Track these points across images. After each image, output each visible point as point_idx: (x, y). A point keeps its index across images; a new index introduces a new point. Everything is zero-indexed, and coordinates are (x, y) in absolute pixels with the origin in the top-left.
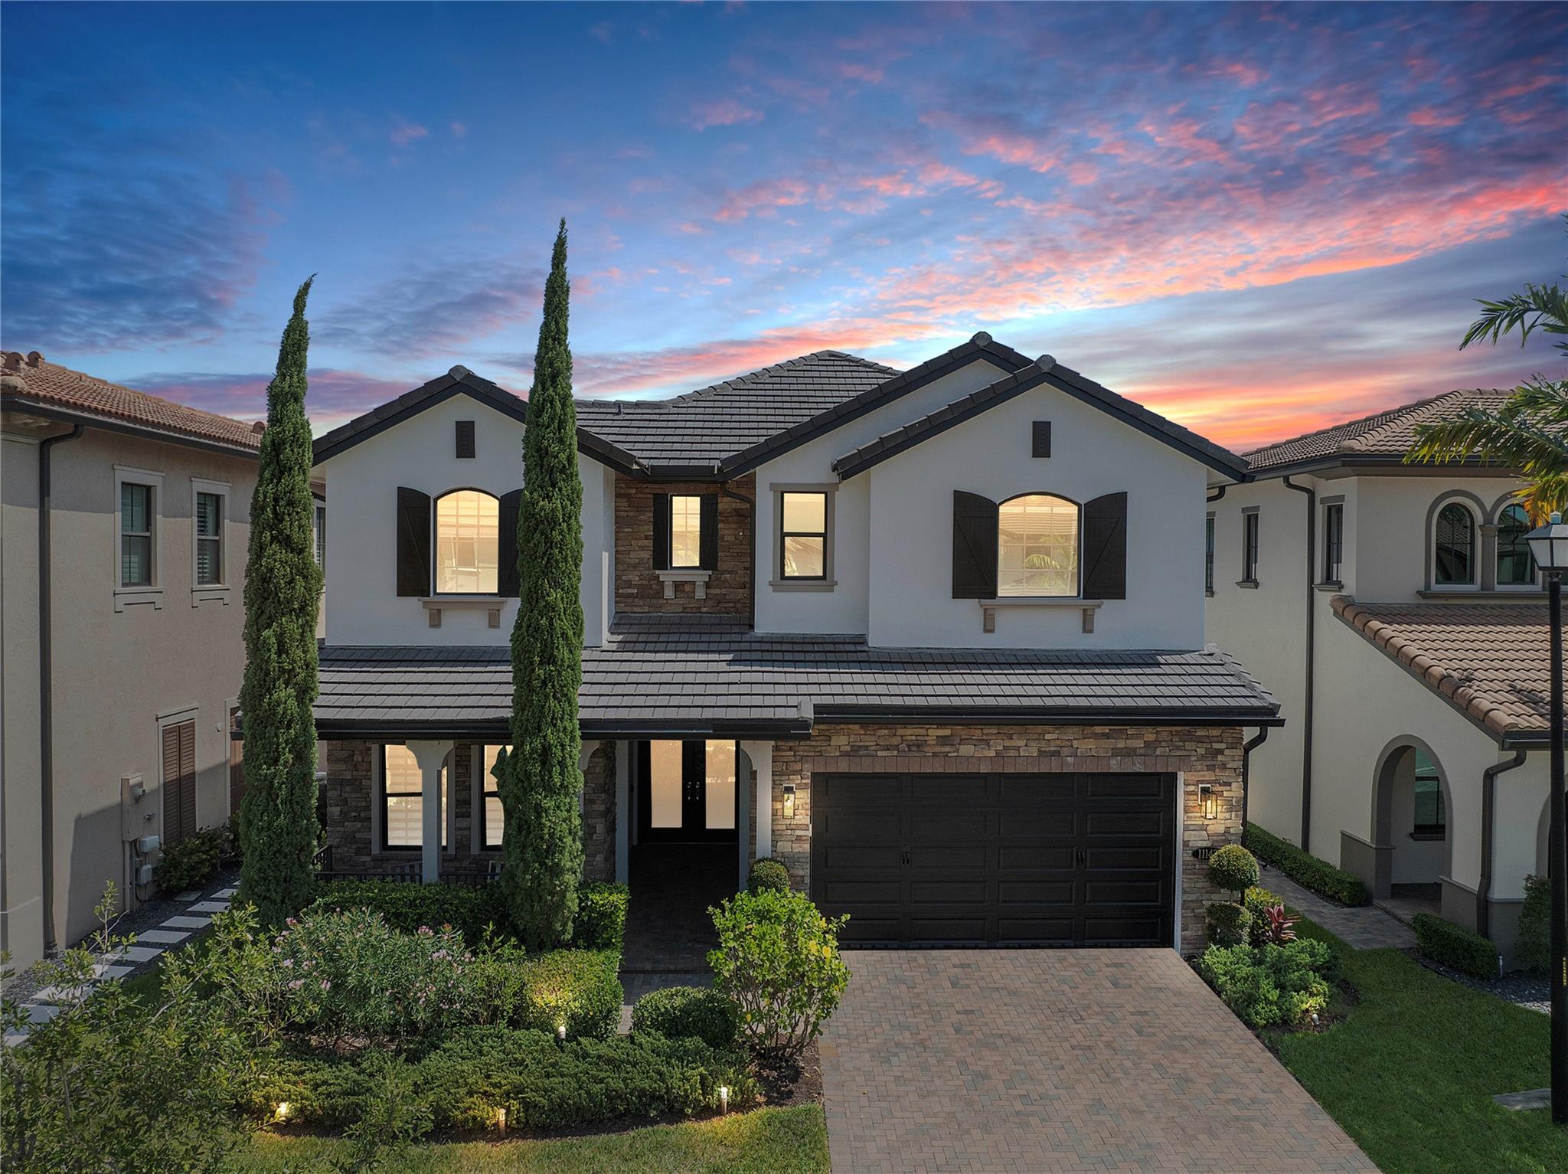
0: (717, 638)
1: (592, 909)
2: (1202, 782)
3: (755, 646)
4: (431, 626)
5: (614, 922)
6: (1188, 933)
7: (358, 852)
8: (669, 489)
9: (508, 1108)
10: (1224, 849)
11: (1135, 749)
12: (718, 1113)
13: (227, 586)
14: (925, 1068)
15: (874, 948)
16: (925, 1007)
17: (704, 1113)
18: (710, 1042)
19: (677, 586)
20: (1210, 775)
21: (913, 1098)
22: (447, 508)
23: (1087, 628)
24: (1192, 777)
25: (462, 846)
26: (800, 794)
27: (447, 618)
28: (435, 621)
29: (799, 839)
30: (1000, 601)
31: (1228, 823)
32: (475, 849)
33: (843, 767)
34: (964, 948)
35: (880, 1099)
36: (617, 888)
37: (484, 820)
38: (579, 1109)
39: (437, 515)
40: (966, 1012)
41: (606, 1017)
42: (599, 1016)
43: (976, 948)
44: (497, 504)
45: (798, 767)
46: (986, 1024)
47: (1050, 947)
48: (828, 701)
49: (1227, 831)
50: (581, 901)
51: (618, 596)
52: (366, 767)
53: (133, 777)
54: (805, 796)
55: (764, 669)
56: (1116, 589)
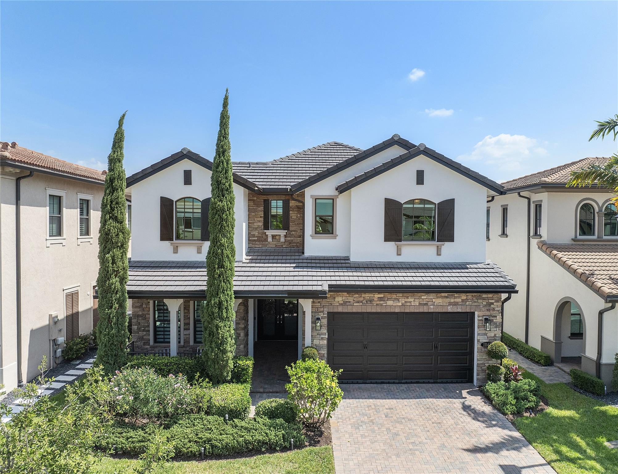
0: (289, 258)
1: (239, 367)
2: (484, 316)
3: (305, 261)
4: (174, 253)
6: (479, 377)
7: (144, 344)
8: (270, 197)
9: (205, 448)
10: (493, 343)
11: (458, 302)
12: (290, 449)
13: (91, 237)
14: (373, 431)
15: (352, 383)
16: (373, 407)
17: (284, 449)
18: (286, 421)
19: (273, 237)
20: (488, 313)
21: (368, 443)
22: (180, 205)
23: (439, 254)
24: (481, 314)
25: (187, 341)
26: (323, 320)
27: (180, 250)
28: (176, 251)
29: (322, 339)
30: (403, 243)
31: (496, 332)
32: (192, 343)
33: (340, 309)
34: (389, 383)
35: (355, 443)
36: (248, 358)
37: (195, 331)
38: (233, 448)
39: (176, 208)
40: (390, 409)
41: (245, 411)
42: (241, 410)
43: (394, 383)
44: (200, 204)
45: (322, 309)
46: (398, 413)
47: (424, 383)
48: (334, 283)
49: (495, 336)
50: (234, 364)
51: (249, 241)
52: (147, 309)
53: (54, 314)
54: (325, 321)
55: (308, 270)
56: (450, 238)
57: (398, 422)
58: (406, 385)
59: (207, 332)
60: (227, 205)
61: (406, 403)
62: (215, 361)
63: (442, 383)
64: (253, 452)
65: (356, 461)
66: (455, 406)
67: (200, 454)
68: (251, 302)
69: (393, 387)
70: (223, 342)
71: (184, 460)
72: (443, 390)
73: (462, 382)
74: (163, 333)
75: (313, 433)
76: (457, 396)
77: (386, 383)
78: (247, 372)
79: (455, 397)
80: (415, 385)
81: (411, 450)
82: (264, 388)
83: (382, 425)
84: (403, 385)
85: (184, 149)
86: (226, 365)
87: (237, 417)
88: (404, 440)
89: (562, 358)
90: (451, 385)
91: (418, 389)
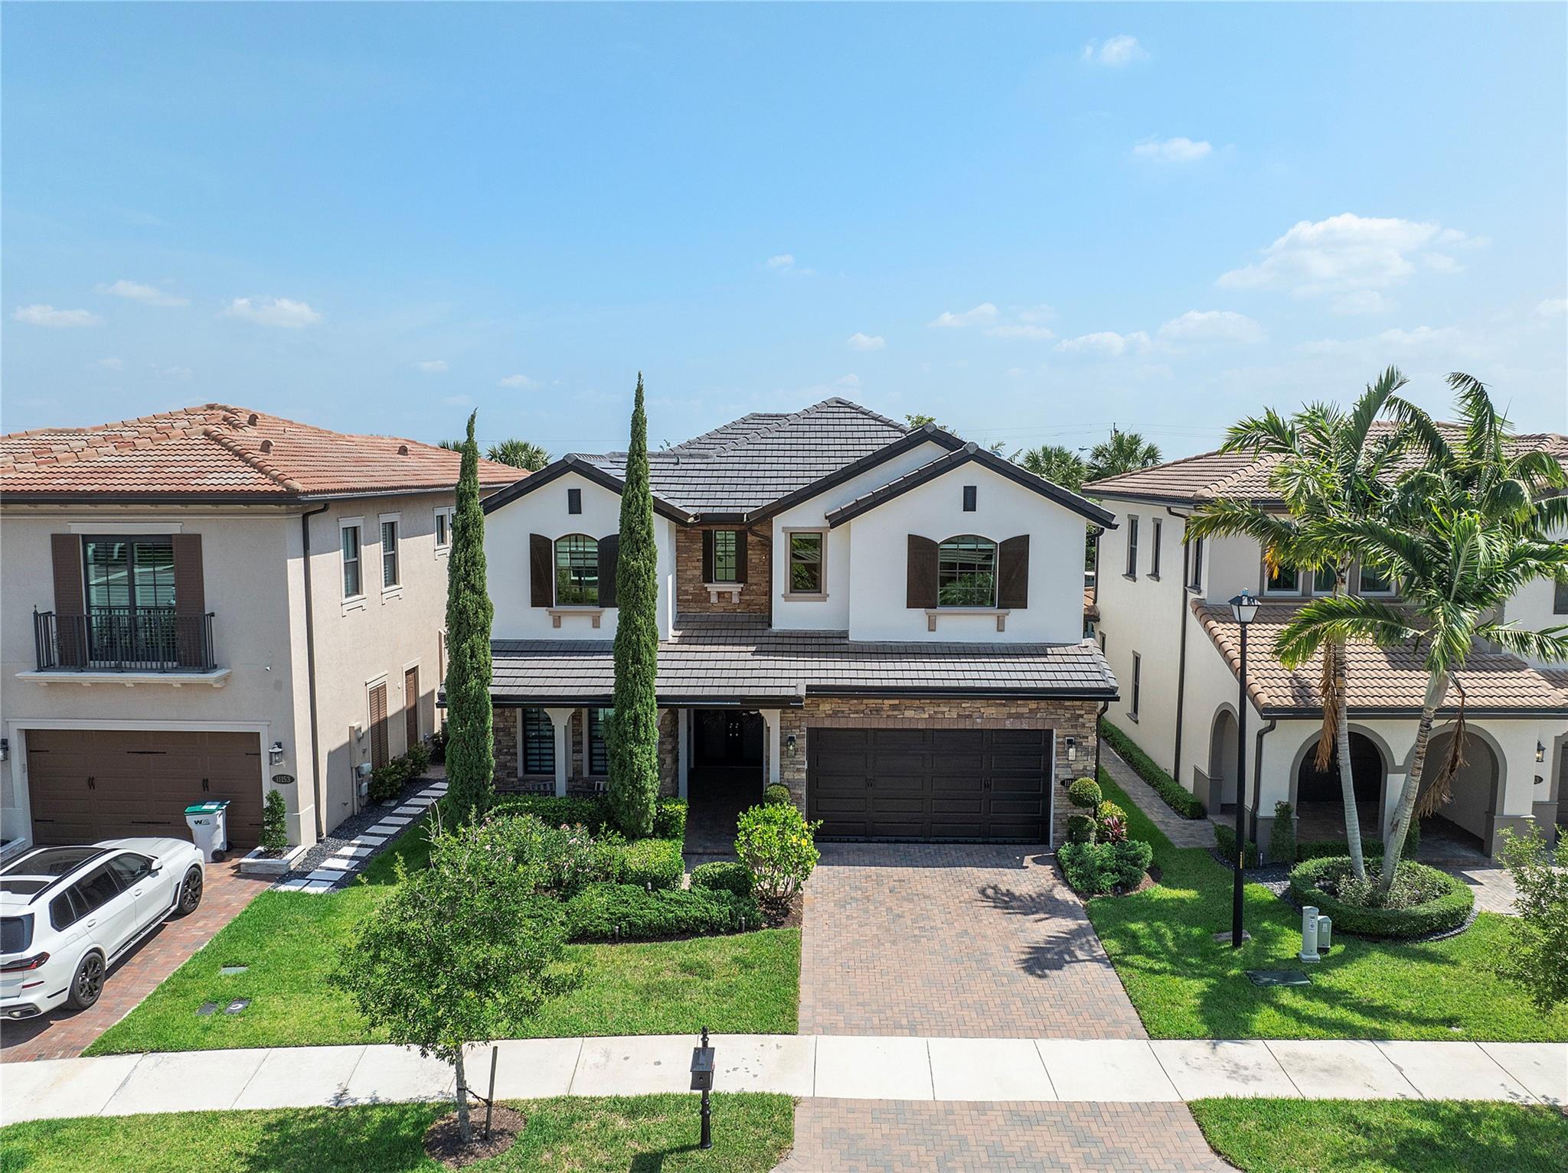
0: (746, 633)
1: (665, 814)
2: (1068, 736)
3: (773, 640)
4: (554, 627)
5: (679, 822)
6: (1057, 835)
7: (509, 775)
8: (713, 528)
9: (620, 926)
10: (1079, 780)
11: (1023, 714)
12: (740, 931)
13: (401, 585)
14: (866, 911)
15: (848, 841)
16: (874, 878)
17: (732, 931)
18: (736, 893)
19: (720, 594)
20: (1073, 732)
21: (855, 926)
22: (564, 546)
23: (1000, 628)
24: (1061, 732)
25: (577, 771)
26: (798, 741)
27: (566, 622)
28: (557, 624)
29: (798, 770)
30: (939, 610)
31: (1086, 763)
32: (586, 774)
33: (827, 724)
34: (908, 842)
35: (835, 926)
36: (680, 801)
37: (591, 754)
38: (660, 927)
39: (556, 552)
40: (900, 881)
41: (674, 878)
42: (670, 878)
43: (917, 842)
44: (596, 544)
45: (798, 724)
46: (910, 888)
47: (967, 843)
48: (816, 682)
49: (1085, 768)
50: (658, 809)
51: (679, 601)
52: (513, 719)
53: (356, 725)
54: (803, 743)
55: (776, 658)
56: (1021, 602)
57: (907, 900)
58: (936, 846)
59: (616, 761)
60: (645, 565)
61: (928, 874)
62: (630, 805)
63: (997, 843)
64: (688, 934)
65: (832, 948)
66: (1005, 878)
67: (614, 935)
68: (683, 714)
69: (914, 849)
70: (641, 776)
71: (591, 942)
72: (995, 853)
73: (1030, 843)
74: (538, 757)
75: (774, 912)
76: (1014, 863)
77: (904, 842)
78: (678, 822)
79: (1010, 865)
80: (951, 846)
81: (915, 936)
82: (705, 848)
83: (881, 903)
84: (931, 846)
85: (568, 456)
86: (645, 812)
87: (663, 887)
88: (909, 923)
89: (1222, 805)
90: (1012, 847)
91: (953, 853)
